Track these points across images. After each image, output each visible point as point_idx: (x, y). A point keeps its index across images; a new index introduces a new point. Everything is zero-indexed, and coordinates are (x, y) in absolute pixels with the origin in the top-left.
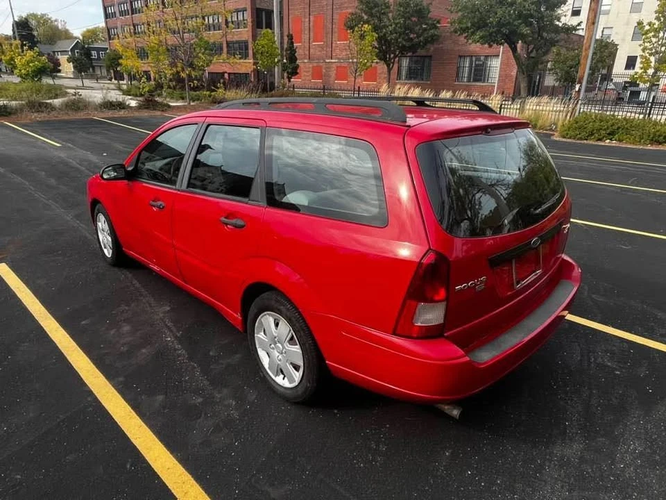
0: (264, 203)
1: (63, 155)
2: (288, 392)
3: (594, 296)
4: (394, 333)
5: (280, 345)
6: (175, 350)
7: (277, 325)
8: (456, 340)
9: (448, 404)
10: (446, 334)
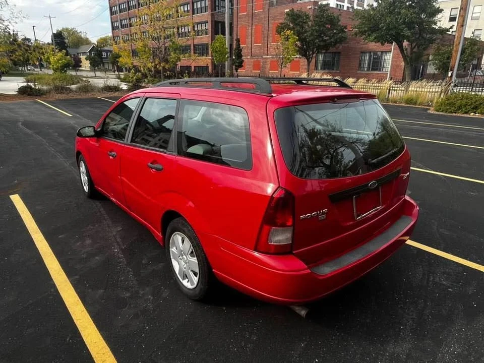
0: (176, 153)
1: (72, 122)
2: (190, 291)
3: (440, 230)
4: (256, 250)
5: (184, 257)
6: (119, 258)
7: (183, 242)
8: (301, 256)
9: (299, 306)
10: (294, 252)
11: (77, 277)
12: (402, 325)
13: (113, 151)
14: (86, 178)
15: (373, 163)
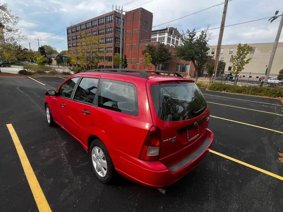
0: (97, 105)
2: (102, 179)
3: (219, 143)
4: (140, 158)
5: (99, 160)
6: (64, 159)
7: (99, 152)
8: (163, 162)
10: (160, 160)
11: (39, 171)
12: (209, 194)
13: (64, 103)
14: (49, 116)
15: (197, 113)
